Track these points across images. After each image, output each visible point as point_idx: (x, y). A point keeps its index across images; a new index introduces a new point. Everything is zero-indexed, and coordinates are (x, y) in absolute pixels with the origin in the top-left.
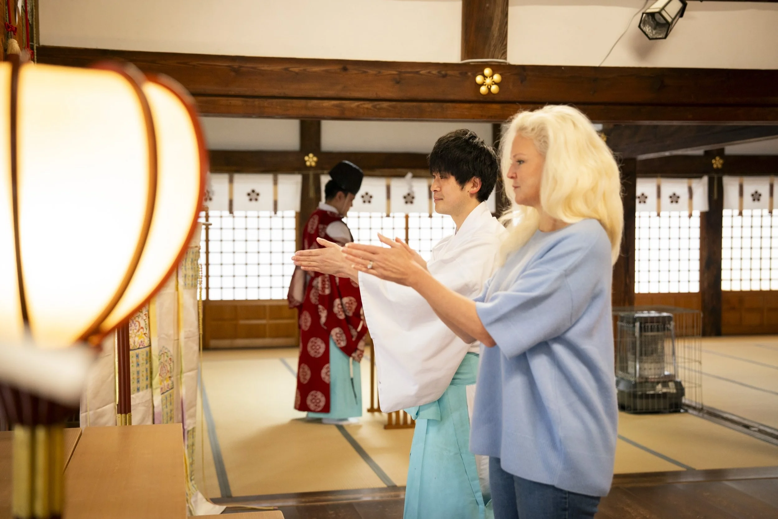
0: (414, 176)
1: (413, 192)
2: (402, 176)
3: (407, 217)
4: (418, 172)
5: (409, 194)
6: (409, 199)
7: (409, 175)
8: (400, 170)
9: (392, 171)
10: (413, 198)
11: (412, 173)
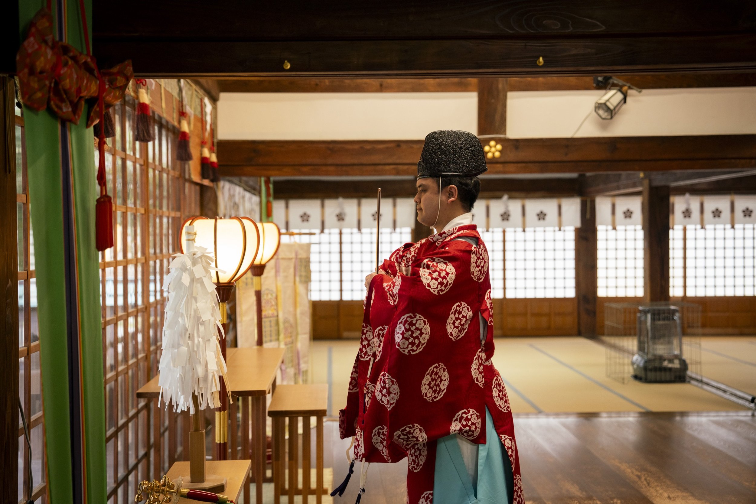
0: (510, 198)
1: (508, 211)
2: (499, 197)
3: (504, 232)
4: (514, 194)
5: (505, 213)
6: (505, 217)
7: (505, 197)
8: (498, 193)
9: (491, 194)
10: (509, 216)
11: (508, 195)
